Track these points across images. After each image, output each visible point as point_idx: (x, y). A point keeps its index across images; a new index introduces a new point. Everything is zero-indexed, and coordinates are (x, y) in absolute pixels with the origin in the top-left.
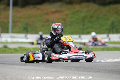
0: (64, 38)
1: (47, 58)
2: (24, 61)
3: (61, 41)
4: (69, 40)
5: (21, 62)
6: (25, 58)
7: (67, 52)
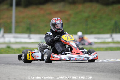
0: (66, 37)
1: (46, 58)
2: (21, 60)
3: (62, 40)
4: (70, 40)
5: (19, 60)
6: (23, 56)
7: (68, 53)
